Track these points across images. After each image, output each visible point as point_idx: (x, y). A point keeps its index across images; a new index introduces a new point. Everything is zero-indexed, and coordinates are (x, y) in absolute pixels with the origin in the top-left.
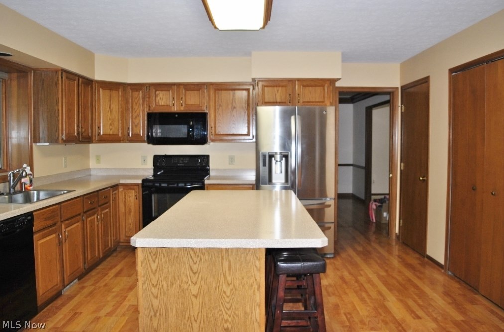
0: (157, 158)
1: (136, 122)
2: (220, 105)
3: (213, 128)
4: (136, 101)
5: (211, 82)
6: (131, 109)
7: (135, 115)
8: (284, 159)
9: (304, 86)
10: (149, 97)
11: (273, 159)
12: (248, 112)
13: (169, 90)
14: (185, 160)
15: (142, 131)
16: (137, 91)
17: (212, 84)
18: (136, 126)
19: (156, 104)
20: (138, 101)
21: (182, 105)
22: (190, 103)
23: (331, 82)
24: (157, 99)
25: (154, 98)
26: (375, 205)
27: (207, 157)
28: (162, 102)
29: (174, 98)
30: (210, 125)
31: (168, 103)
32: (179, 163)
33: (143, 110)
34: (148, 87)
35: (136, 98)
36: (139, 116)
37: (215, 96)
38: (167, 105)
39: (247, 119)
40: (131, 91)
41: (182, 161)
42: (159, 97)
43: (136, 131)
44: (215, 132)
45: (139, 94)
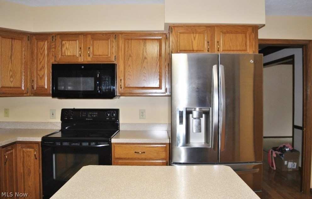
0: (65, 112)
1: (41, 73)
2: (130, 56)
3: (122, 81)
4: (41, 51)
5: (121, 31)
6: (36, 61)
7: (40, 67)
8: (204, 115)
9: (224, 33)
10: (55, 48)
11: (191, 115)
12: (160, 63)
13: (76, 40)
14: (94, 115)
15: (46, 83)
16: (42, 41)
17: (121, 33)
18: (41, 78)
19: (62, 55)
20: (43, 52)
21: (89, 56)
22: (98, 54)
23: (253, 28)
24: (63, 49)
25: (60, 48)
26: (276, 154)
27: (117, 111)
28: (68, 53)
29: (80, 48)
30: (119, 77)
31: (75, 54)
32: (87, 117)
33: (48, 61)
34: (54, 37)
35: (42, 49)
36: (43, 67)
37: (125, 46)
38: (73, 56)
39: (159, 71)
40: (36, 41)
41: (91, 115)
42: (65, 47)
43: (41, 83)
44: (125, 84)
45: (44, 44)
